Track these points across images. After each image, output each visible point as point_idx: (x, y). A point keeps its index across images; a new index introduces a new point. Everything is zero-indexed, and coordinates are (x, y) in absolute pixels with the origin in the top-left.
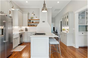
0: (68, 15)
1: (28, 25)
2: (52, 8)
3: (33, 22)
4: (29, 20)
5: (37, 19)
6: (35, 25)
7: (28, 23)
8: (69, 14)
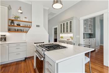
0: (72, 21)
1: (9, 30)
2: (48, 10)
3: (20, 25)
4: (10, 21)
5: (28, 21)
6: (25, 30)
7: (9, 26)
8: (73, 19)
